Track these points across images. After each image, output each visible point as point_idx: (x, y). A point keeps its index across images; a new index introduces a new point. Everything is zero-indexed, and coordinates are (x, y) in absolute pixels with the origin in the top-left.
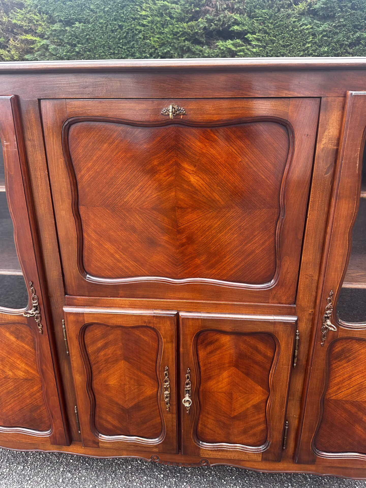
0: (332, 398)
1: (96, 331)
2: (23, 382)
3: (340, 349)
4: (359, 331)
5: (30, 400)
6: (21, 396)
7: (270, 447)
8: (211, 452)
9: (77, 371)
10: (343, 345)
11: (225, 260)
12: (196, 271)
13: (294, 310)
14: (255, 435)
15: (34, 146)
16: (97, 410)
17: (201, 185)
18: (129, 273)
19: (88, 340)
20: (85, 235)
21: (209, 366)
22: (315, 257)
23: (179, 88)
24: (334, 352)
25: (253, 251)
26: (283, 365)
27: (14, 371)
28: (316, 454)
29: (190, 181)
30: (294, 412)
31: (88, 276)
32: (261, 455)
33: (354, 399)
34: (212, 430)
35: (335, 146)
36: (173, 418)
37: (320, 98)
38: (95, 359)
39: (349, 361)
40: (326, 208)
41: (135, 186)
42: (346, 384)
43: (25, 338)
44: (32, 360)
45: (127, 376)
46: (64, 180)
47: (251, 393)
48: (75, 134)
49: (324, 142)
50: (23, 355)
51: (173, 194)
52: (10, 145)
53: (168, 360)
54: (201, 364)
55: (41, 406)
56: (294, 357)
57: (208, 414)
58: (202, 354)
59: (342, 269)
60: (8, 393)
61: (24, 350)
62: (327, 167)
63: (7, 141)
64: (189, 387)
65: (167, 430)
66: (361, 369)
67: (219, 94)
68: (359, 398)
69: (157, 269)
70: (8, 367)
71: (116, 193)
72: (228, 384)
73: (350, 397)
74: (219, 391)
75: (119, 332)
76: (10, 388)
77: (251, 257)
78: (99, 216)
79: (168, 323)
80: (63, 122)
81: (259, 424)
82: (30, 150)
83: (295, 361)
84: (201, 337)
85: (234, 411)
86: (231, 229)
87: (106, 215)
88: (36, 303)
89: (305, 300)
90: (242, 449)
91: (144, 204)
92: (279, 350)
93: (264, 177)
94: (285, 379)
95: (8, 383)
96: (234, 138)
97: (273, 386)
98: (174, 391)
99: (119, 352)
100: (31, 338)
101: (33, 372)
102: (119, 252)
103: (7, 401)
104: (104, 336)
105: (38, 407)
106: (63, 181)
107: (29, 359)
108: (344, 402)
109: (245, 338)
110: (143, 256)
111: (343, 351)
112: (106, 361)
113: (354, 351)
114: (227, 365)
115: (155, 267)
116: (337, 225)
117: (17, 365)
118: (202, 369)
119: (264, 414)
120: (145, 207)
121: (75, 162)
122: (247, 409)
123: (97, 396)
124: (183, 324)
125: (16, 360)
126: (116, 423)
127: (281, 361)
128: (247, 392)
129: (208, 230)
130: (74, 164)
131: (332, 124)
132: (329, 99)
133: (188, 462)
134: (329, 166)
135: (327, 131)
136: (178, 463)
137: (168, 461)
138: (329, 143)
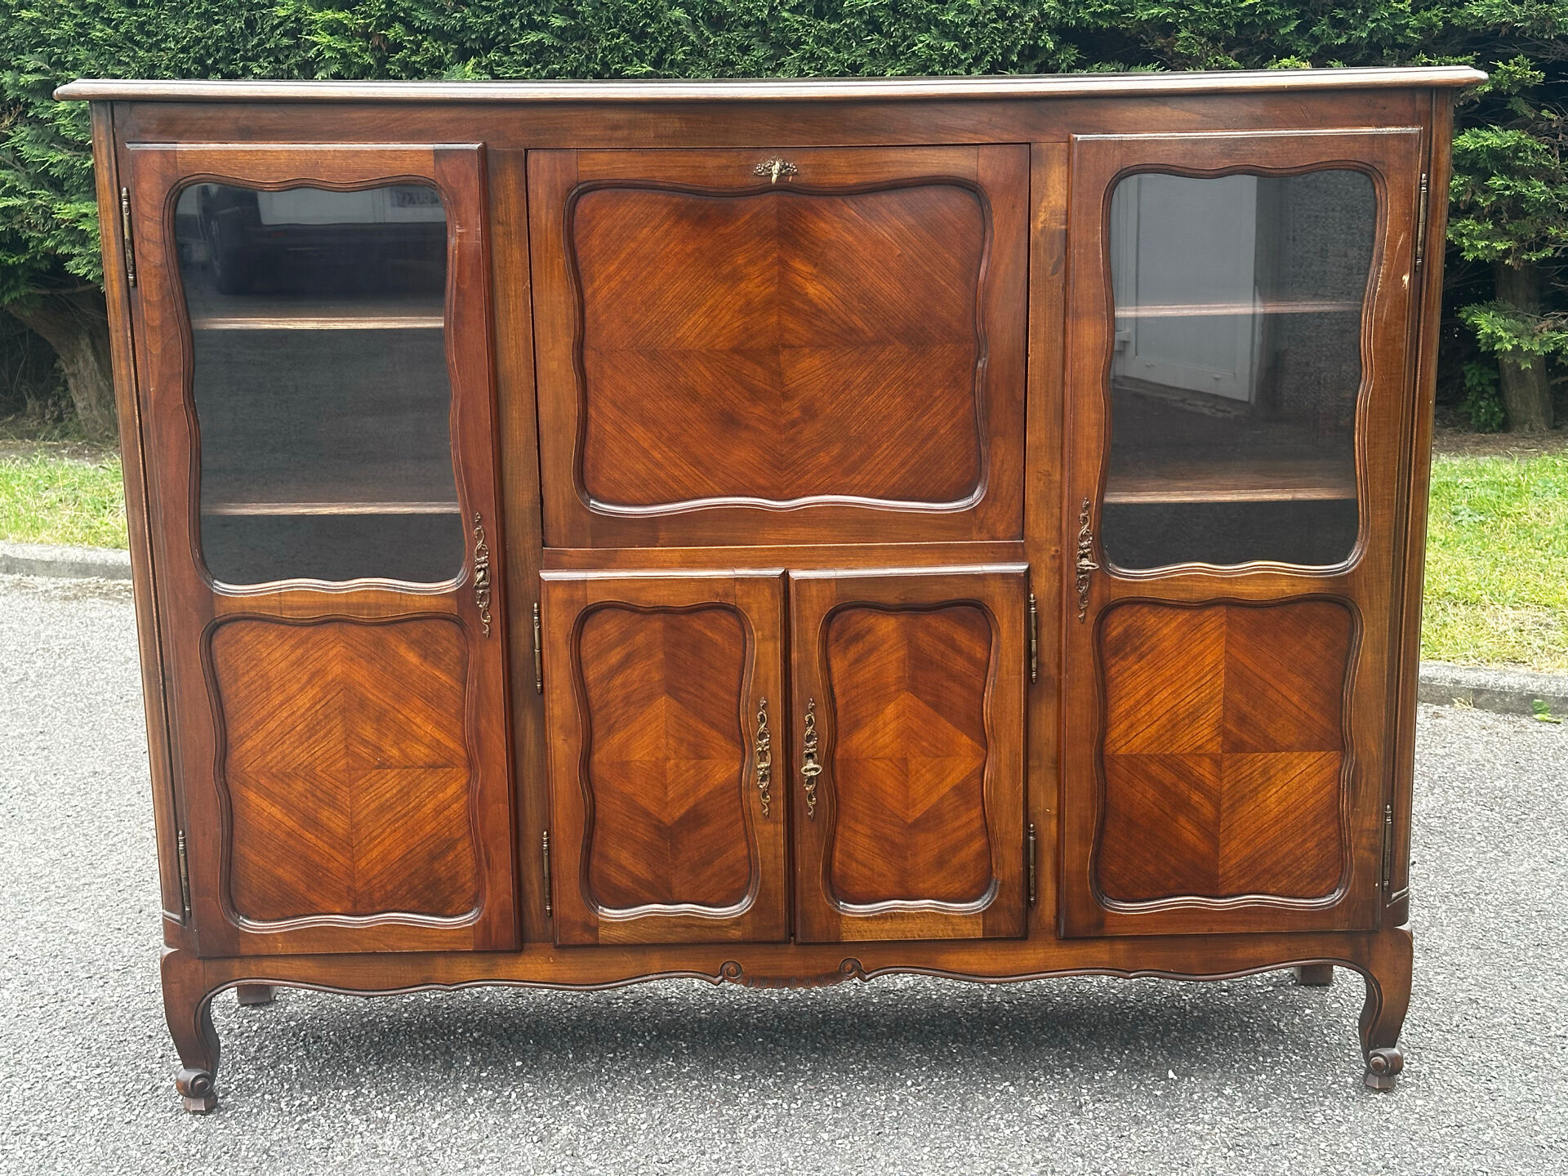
0: (1119, 752)
1: (607, 627)
2: (423, 773)
3: (1120, 629)
4: (1150, 583)
5: (434, 824)
6: (413, 816)
7: (1000, 895)
8: (866, 925)
9: (561, 727)
10: (1126, 620)
11: (879, 452)
12: (822, 480)
13: (1020, 551)
14: (963, 867)
15: (508, 234)
16: (599, 834)
17: (829, 301)
18: (681, 492)
19: (588, 651)
20: (592, 412)
21: (854, 693)
22: (1051, 433)
23: (785, 130)
24: (1109, 639)
25: (934, 431)
26: (1008, 673)
27: (403, 746)
28: (1103, 904)
29: (807, 294)
30: (1045, 800)
31: (592, 502)
32: (981, 921)
33: (1166, 750)
34: (864, 865)
35: (1061, 224)
36: (776, 834)
37: (1030, 144)
38: (601, 695)
39: (1142, 657)
41: (699, 306)
42: (1143, 714)
43: (441, 656)
44: (453, 711)
45: (673, 736)
46: (562, 299)
47: (949, 756)
48: (587, 211)
49: (1042, 219)
50: (433, 699)
51: (774, 319)
52: (467, 233)
53: (766, 683)
54: (837, 690)
55: (459, 839)
56: (1029, 655)
57: (856, 820)
58: (838, 665)
59: (1099, 453)
60: (382, 809)
61: (437, 686)
62: (1053, 262)
63: (461, 226)
64: (813, 747)
65: (763, 873)
66: (1168, 674)
68: (1175, 747)
69: (739, 479)
70: (391, 736)
71: (660, 323)
72: (898, 737)
73: (1155, 744)
74: (880, 755)
75: (657, 624)
76: (388, 795)
77: (931, 443)
78: (623, 370)
79: (767, 593)
80: (568, 190)
81: (971, 838)
82: (499, 241)
83: (1034, 665)
84: (836, 625)
85: (914, 806)
86: (888, 385)
87: (638, 367)
88: (485, 562)
89: (1042, 526)
90: (936, 909)
91: (716, 342)
92: (998, 640)
93: (943, 283)
94: (1017, 707)
95: (384, 781)
96: (885, 215)
97: (992, 727)
98: (780, 761)
99: (656, 676)
100: (458, 653)
101: (451, 745)
102: (661, 445)
103: (374, 834)
104: (625, 637)
105: (451, 844)
106: (560, 301)
107: (446, 710)
108: (1145, 760)
109: (930, 619)
110: (711, 451)
111: (1126, 635)
112: (627, 700)
113: (1150, 633)
114: (893, 688)
115: (735, 476)
116: (1079, 366)
117: (415, 727)
118: (840, 702)
119: (981, 807)
120: (717, 347)
121: (584, 264)
122: (942, 799)
123: (599, 795)
124: (798, 593)
125: (413, 715)
126: (640, 870)
127: (1005, 663)
128: (939, 753)
129: (844, 389)
130: (580, 268)
131: (1053, 188)
132: (1044, 146)
133: (811, 973)
134: (1057, 259)
135: (1046, 200)
136: (788, 979)
137: (765, 975)
138: (1051, 220)
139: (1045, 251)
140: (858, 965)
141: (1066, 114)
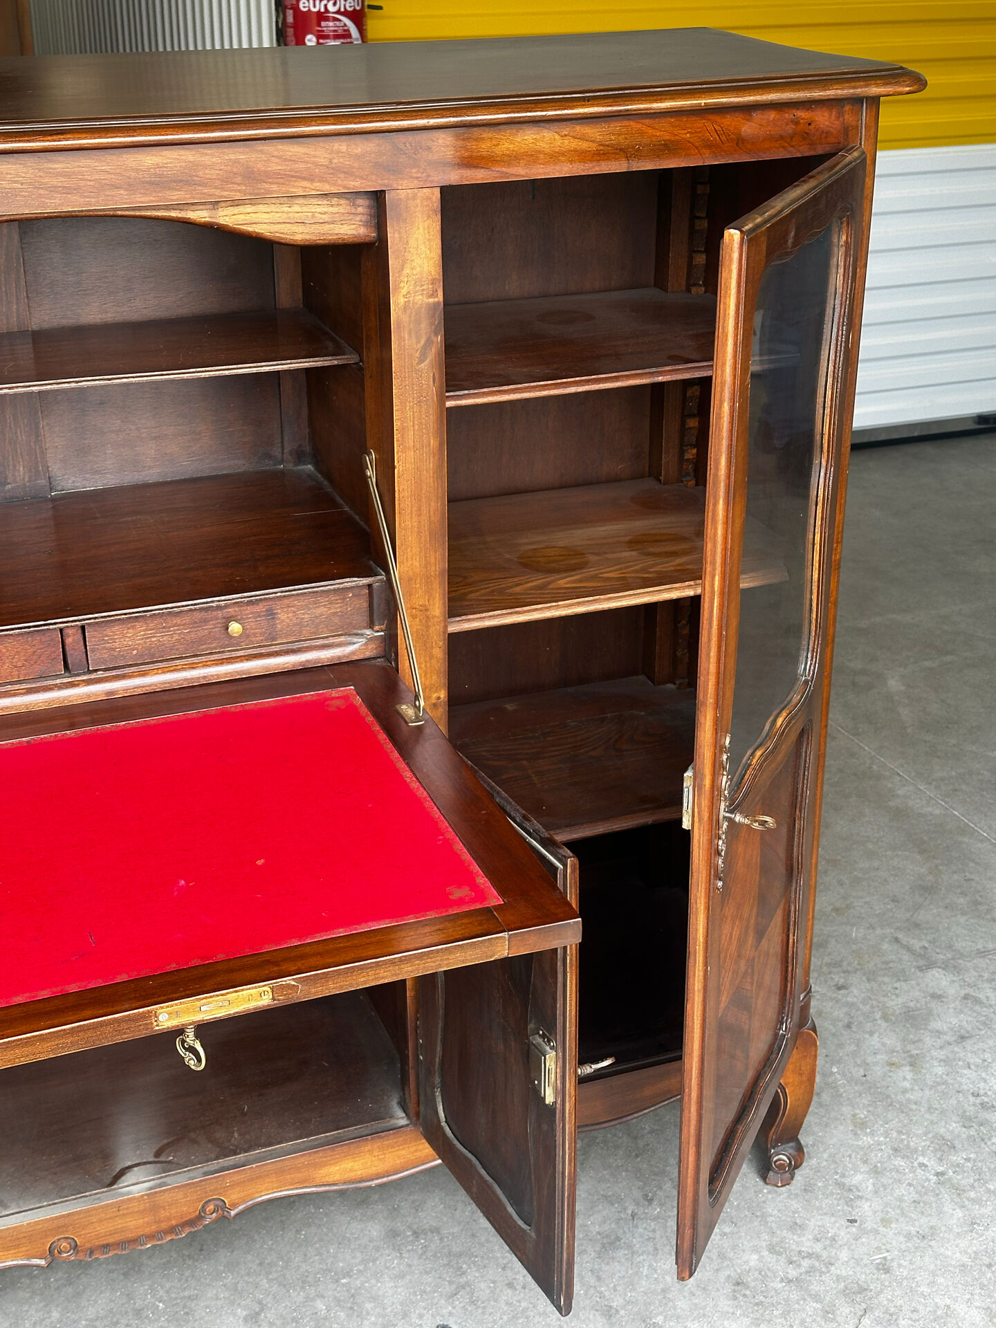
22: (426, 560)
23: (42, 188)
35: (429, 296)
40: (432, 441)
49: (404, 291)
62: (419, 346)
67: (146, 199)
131: (417, 248)
132: (402, 194)
133: (164, 1226)
134: (425, 344)
135: (408, 266)
136: (134, 1241)
137: (105, 1242)
138: (416, 292)
139: (410, 334)
140: (222, 1204)
141: (429, 148)
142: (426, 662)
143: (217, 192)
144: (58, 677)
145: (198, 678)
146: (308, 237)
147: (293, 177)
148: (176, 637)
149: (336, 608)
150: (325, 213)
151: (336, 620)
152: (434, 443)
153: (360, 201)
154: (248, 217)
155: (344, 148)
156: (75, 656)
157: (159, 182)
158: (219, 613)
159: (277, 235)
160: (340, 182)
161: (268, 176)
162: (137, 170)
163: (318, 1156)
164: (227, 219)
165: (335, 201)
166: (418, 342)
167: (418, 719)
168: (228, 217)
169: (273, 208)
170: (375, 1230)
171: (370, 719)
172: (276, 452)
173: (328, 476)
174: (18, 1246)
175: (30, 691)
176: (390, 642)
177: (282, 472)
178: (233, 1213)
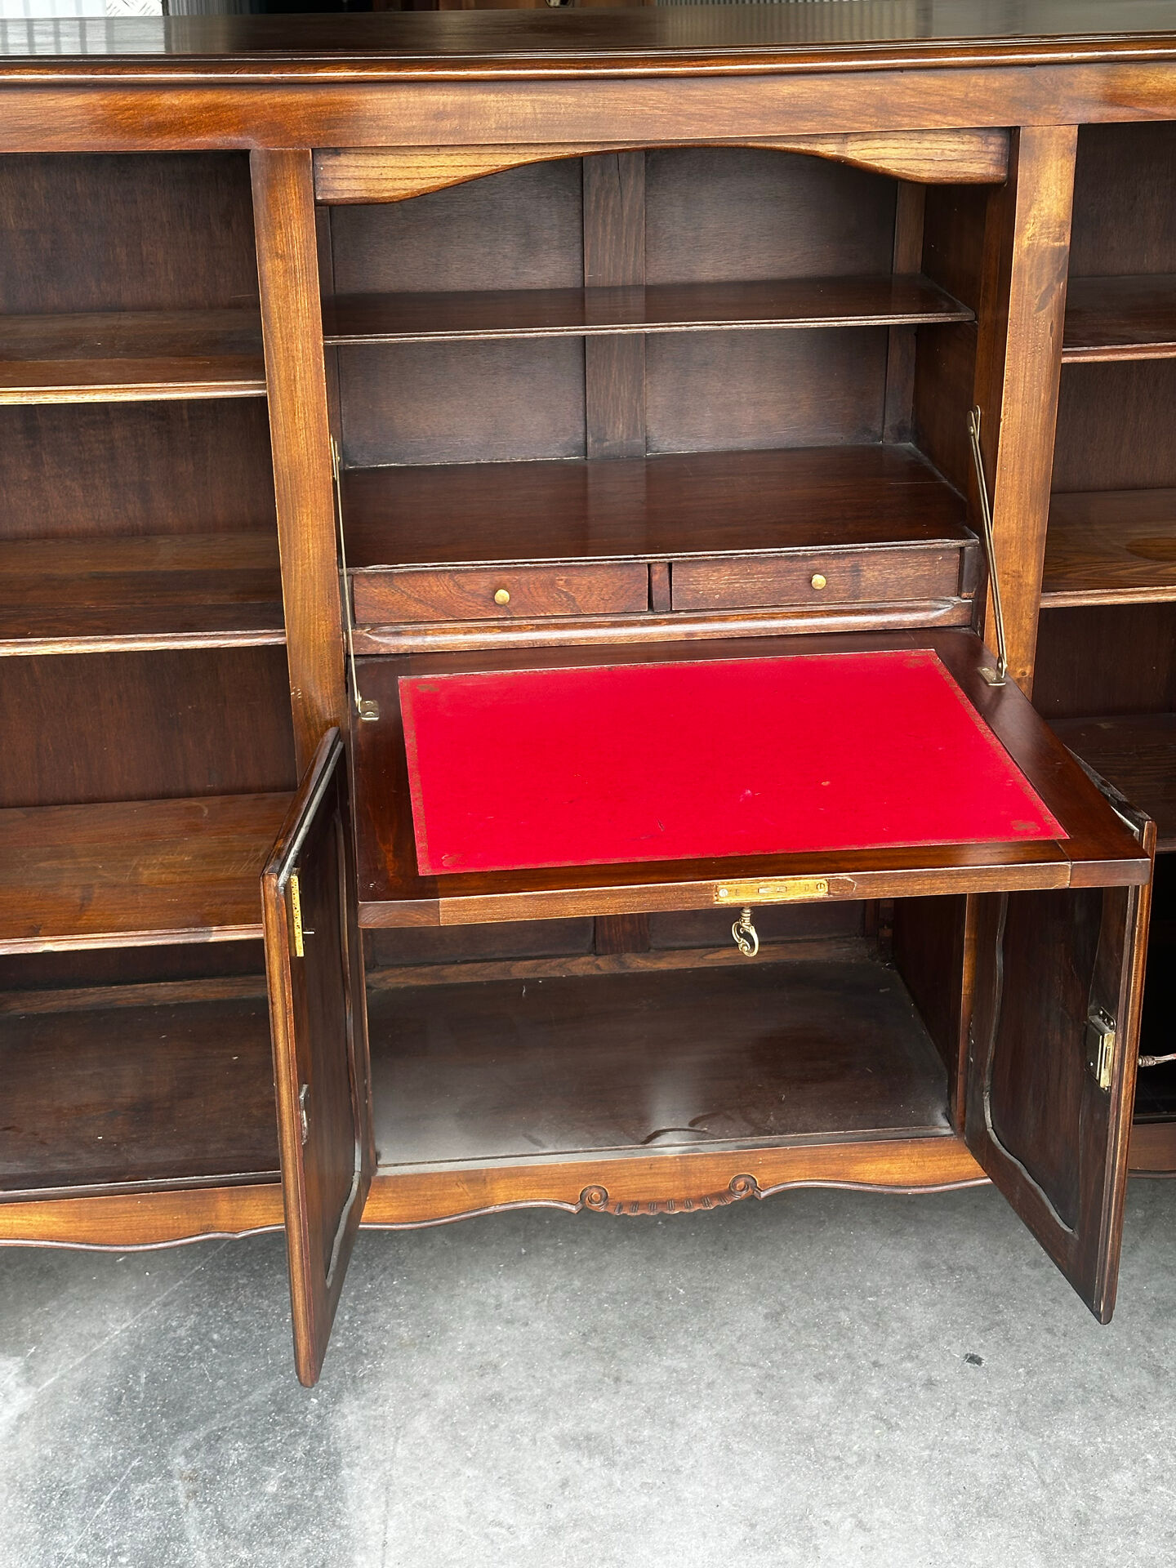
15: (290, 272)
22: (1024, 522)
23: (680, 115)
35: (1055, 240)
40: (1043, 395)
49: (1029, 234)
62: (1039, 293)
67: (779, 128)
131: (1047, 188)
132: (1037, 131)
133: (694, 1193)
134: (1046, 289)
135: (1036, 206)
136: (664, 1203)
137: (635, 1199)
138: (1042, 234)
139: (1030, 278)
140: (752, 1182)
141: (1070, 85)
142: (1013, 633)
143: (848, 124)
144: (641, 613)
145: (777, 628)
146: (934, 175)
147: (926, 110)
148: (759, 585)
149: (924, 570)
150: (955, 150)
151: (923, 584)
152: (1044, 397)
153: (992, 139)
154: (876, 152)
155: (981, 82)
156: (660, 594)
157: (794, 111)
158: (804, 565)
159: (904, 171)
160: (974, 116)
161: (899, 109)
162: (772, 99)
163: (855, 1150)
164: (855, 153)
165: (966, 138)
166: (1039, 288)
167: (999, 680)
168: (858, 152)
169: (902, 143)
170: (907, 1260)
171: (948, 677)
172: (877, 428)
173: (928, 452)
174: (552, 1186)
175: (614, 625)
176: (977, 611)
177: (881, 448)
178: (763, 1195)
